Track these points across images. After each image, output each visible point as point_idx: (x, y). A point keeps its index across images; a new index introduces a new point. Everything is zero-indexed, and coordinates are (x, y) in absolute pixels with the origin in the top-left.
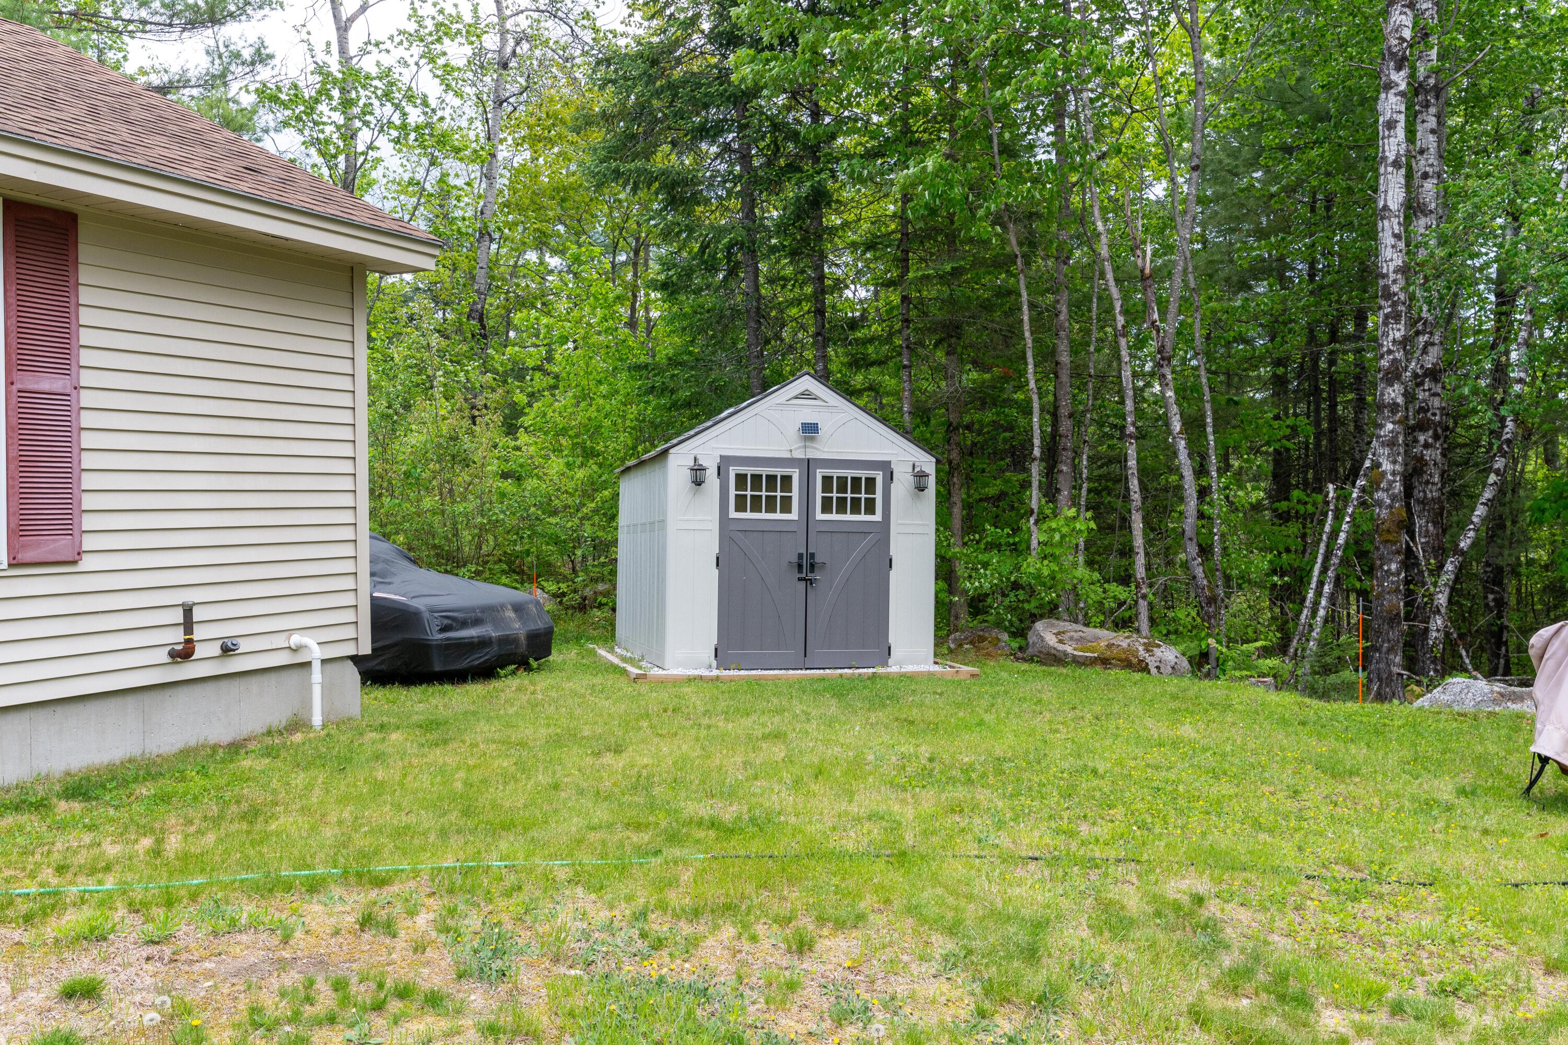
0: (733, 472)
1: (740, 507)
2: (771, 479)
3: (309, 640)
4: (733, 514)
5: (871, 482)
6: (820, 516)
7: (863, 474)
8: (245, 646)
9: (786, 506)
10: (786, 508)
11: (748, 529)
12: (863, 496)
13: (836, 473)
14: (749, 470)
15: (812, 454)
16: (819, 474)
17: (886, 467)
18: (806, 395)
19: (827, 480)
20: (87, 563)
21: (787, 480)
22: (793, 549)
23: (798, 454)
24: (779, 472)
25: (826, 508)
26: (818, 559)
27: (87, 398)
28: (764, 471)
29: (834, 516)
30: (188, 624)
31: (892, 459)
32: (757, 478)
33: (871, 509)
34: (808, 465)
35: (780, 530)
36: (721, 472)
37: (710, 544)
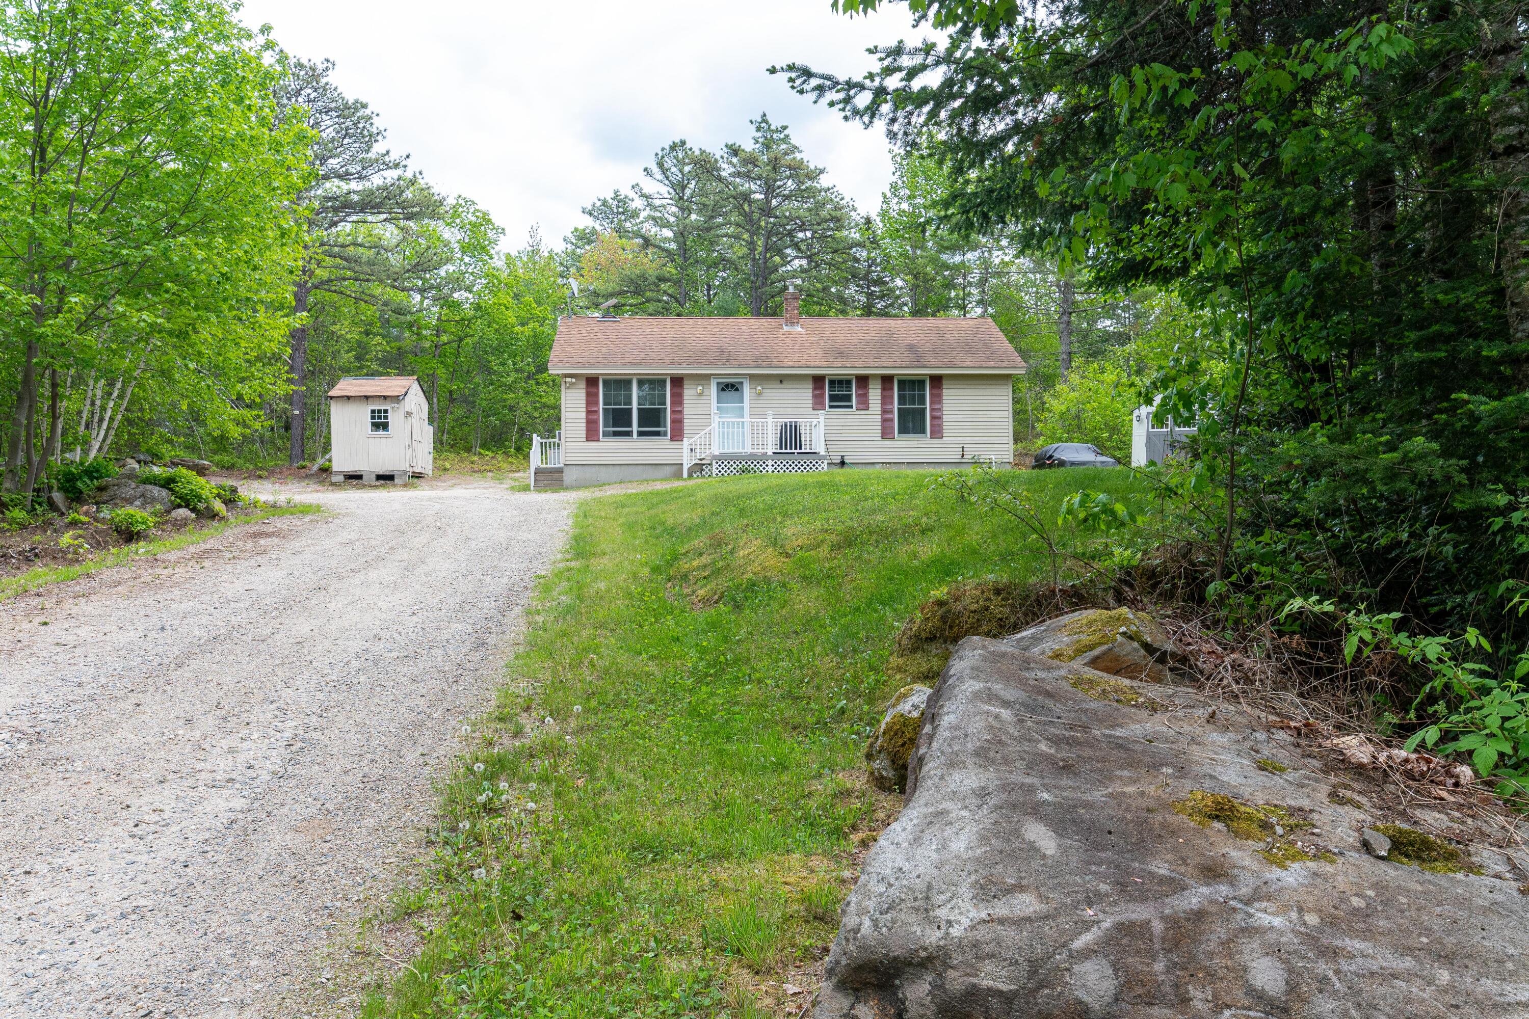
0: (1151, 416)
1: (1153, 428)
3: (992, 457)
4: (1151, 430)
6: (1177, 429)
8: (977, 456)
10: (1167, 427)
11: (1155, 434)
20: (944, 438)
27: (944, 409)
29: (1182, 429)
30: (963, 451)
36: (1147, 417)
37: (1144, 440)
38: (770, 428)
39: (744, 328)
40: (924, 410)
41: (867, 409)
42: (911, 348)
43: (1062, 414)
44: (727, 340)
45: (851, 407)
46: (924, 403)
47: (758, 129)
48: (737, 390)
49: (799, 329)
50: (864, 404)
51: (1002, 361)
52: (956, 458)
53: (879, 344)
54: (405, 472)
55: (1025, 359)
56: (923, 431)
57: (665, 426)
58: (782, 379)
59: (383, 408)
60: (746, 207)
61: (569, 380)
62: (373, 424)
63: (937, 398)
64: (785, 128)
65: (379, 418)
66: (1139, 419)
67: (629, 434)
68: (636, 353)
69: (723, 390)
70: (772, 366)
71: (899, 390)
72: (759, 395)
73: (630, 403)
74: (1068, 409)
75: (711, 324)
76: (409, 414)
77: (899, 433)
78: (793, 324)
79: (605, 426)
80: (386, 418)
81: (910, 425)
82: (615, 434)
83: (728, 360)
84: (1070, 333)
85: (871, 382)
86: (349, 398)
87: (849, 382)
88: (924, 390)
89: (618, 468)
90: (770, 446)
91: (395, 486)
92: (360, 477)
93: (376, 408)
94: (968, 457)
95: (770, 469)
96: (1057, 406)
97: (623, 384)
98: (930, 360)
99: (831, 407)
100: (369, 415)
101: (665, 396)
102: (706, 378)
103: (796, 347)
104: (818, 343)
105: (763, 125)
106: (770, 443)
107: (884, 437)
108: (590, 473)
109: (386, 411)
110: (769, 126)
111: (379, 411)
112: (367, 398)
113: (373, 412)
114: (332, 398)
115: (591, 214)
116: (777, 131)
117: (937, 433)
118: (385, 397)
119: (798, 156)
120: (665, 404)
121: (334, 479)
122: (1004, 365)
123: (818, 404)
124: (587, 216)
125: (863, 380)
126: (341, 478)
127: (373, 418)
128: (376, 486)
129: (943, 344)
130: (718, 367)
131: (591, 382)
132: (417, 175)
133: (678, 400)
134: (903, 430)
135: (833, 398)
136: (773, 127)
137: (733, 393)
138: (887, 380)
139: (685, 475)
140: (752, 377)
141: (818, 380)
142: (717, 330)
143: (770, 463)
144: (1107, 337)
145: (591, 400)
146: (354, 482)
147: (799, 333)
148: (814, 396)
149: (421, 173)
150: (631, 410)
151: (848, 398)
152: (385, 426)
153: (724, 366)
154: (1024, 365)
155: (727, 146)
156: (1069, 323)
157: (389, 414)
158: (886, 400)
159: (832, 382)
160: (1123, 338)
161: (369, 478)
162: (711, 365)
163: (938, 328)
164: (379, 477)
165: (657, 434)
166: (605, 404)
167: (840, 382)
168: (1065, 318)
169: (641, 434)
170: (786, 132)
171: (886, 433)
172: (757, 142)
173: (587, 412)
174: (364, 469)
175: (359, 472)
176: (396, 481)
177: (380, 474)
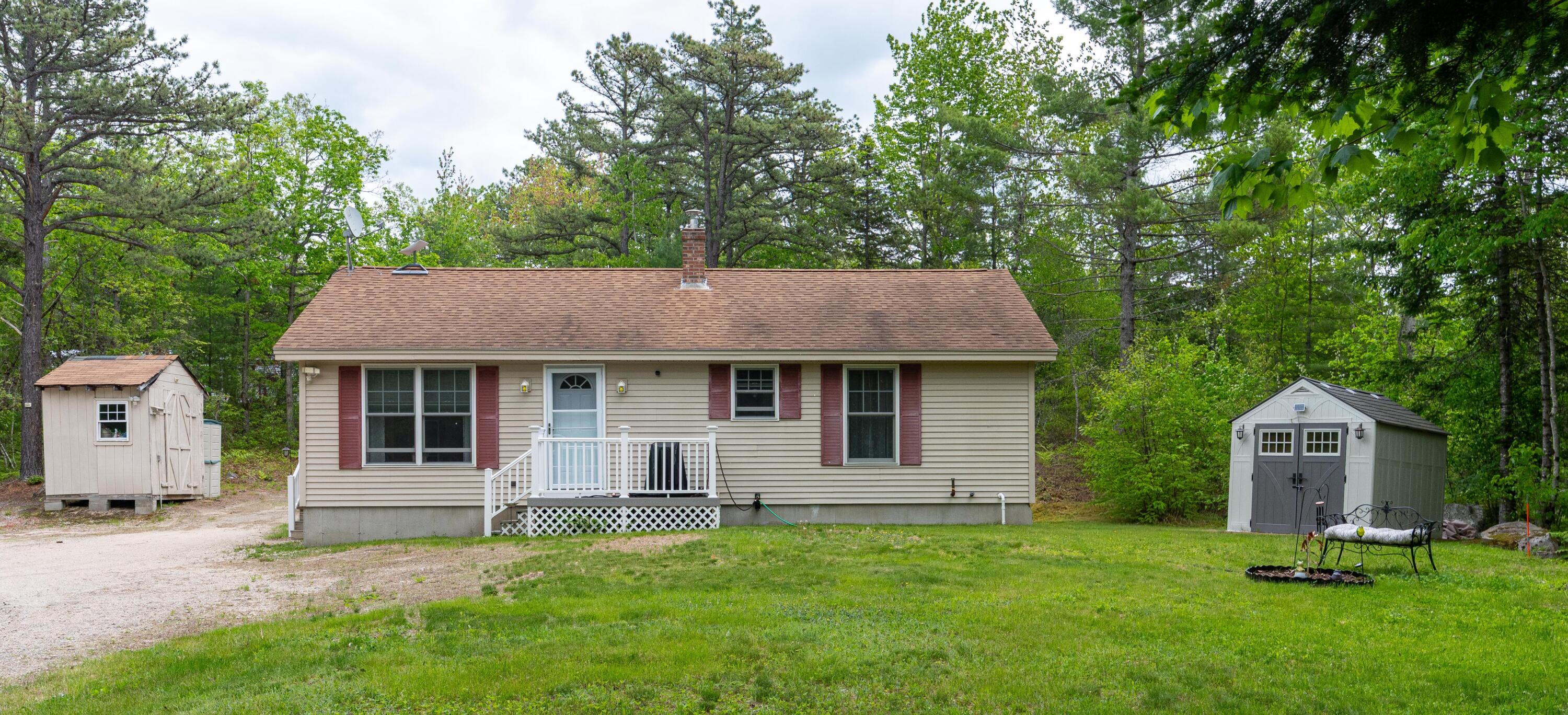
0: (1261, 431)
1: (1265, 450)
2: (1280, 435)
3: (1001, 495)
4: (1261, 454)
5: (1335, 435)
6: (1306, 454)
7: (1330, 430)
8: (976, 495)
9: (1288, 448)
10: (1288, 450)
11: (1268, 461)
12: (1330, 442)
13: (1315, 430)
14: (1269, 431)
15: (1302, 421)
16: (1305, 431)
17: (1345, 427)
18: (1301, 389)
19: (1310, 435)
20: (923, 465)
21: (1288, 435)
22: (1291, 471)
23: (1296, 422)
24: (1284, 431)
25: (1310, 448)
26: (1304, 476)
27: (924, 417)
28: (1277, 431)
29: (1314, 454)
30: (953, 486)
31: (1349, 422)
32: (1273, 435)
33: (1335, 448)
34: (1300, 427)
35: (1284, 461)
36: (1256, 432)
37: (1249, 469)
38: (624, 454)
39: (618, 285)
40: (891, 419)
41: (798, 417)
42: (876, 319)
43: (1118, 413)
44: (583, 305)
45: (772, 414)
46: (891, 409)
47: (720, 14)
48: (587, 386)
49: (705, 287)
50: (793, 412)
51: (1019, 340)
52: (940, 495)
53: (824, 312)
54: (150, 497)
55: (1056, 336)
56: (889, 454)
57: (469, 446)
58: (659, 370)
59: (117, 402)
60: (700, 120)
61: (309, 370)
62: (104, 426)
63: (912, 401)
64: (755, 9)
65: (113, 417)
66: (1242, 436)
67: (410, 458)
68: (428, 325)
69: (564, 386)
70: (641, 348)
71: (851, 387)
72: (623, 394)
73: (411, 409)
74: (1128, 406)
75: (568, 280)
76: (155, 412)
77: (851, 455)
78: (694, 279)
79: (370, 444)
80: (122, 416)
81: (870, 442)
82: (390, 458)
83: (572, 337)
84: (1133, 292)
85: (804, 374)
86: (66, 388)
87: (768, 374)
88: (891, 387)
89: (391, 513)
90: (624, 484)
91: (133, 517)
92: (84, 503)
93: (108, 402)
94: (962, 497)
95: (624, 521)
96: (1110, 401)
97: (403, 375)
98: (903, 338)
99: (739, 414)
100: (98, 412)
101: (467, 397)
102: (536, 367)
103: (691, 316)
104: (727, 309)
105: (727, 7)
106: (624, 478)
107: (824, 463)
108: (347, 522)
109: (122, 407)
110: (735, 9)
111: (113, 407)
112: (93, 387)
113: (103, 408)
114: (42, 388)
115: (537, 140)
116: (744, 15)
117: (912, 458)
118: (119, 387)
119: (769, 50)
120: (467, 409)
121: (48, 506)
122: (1022, 347)
123: (718, 411)
124: (532, 142)
125: (791, 371)
126: (58, 505)
127: (103, 417)
128: (105, 518)
129: (927, 312)
130: (552, 349)
131: (348, 373)
132: (210, 68)
133: (489, 404)
134: (856, 451)
135: (742, 400)
136: (739, 10)
137: (581, 391)
138: (830, 371)
139: (488, 531)
140: (610, 366)
141: (718, 371)
142: (574, 288)
143: (624, 511)
144: (1183, 296)
145: (347, 404)
146: (76, 511)
147: (702, 293)
148: (711, 397)
149: (216, 65)
150: (412, 419)
151: (767, 400)
152: (122, 429)
153: (563, 347)
154: (1055, 346)
155: (673, 37)
156: (1131, 277)
157: (127, 412)
158: (828, 404)
159: (741, 374)
160: (1208, 299)
161: (98, 506)
162: (541, 346)
163: (923, 285)
164: (114, 504)
165: (459, 458)
166: (371, 409)
167: (755, 374)
168: (1127, 271)
169: (428, 458)
170: (758, 16)
171: (829, 458)
172: (717, 32)
173: (341, 421)
174: (93, 490)
175: (86, 495)
176: (137, 509)
177: (115, 498)
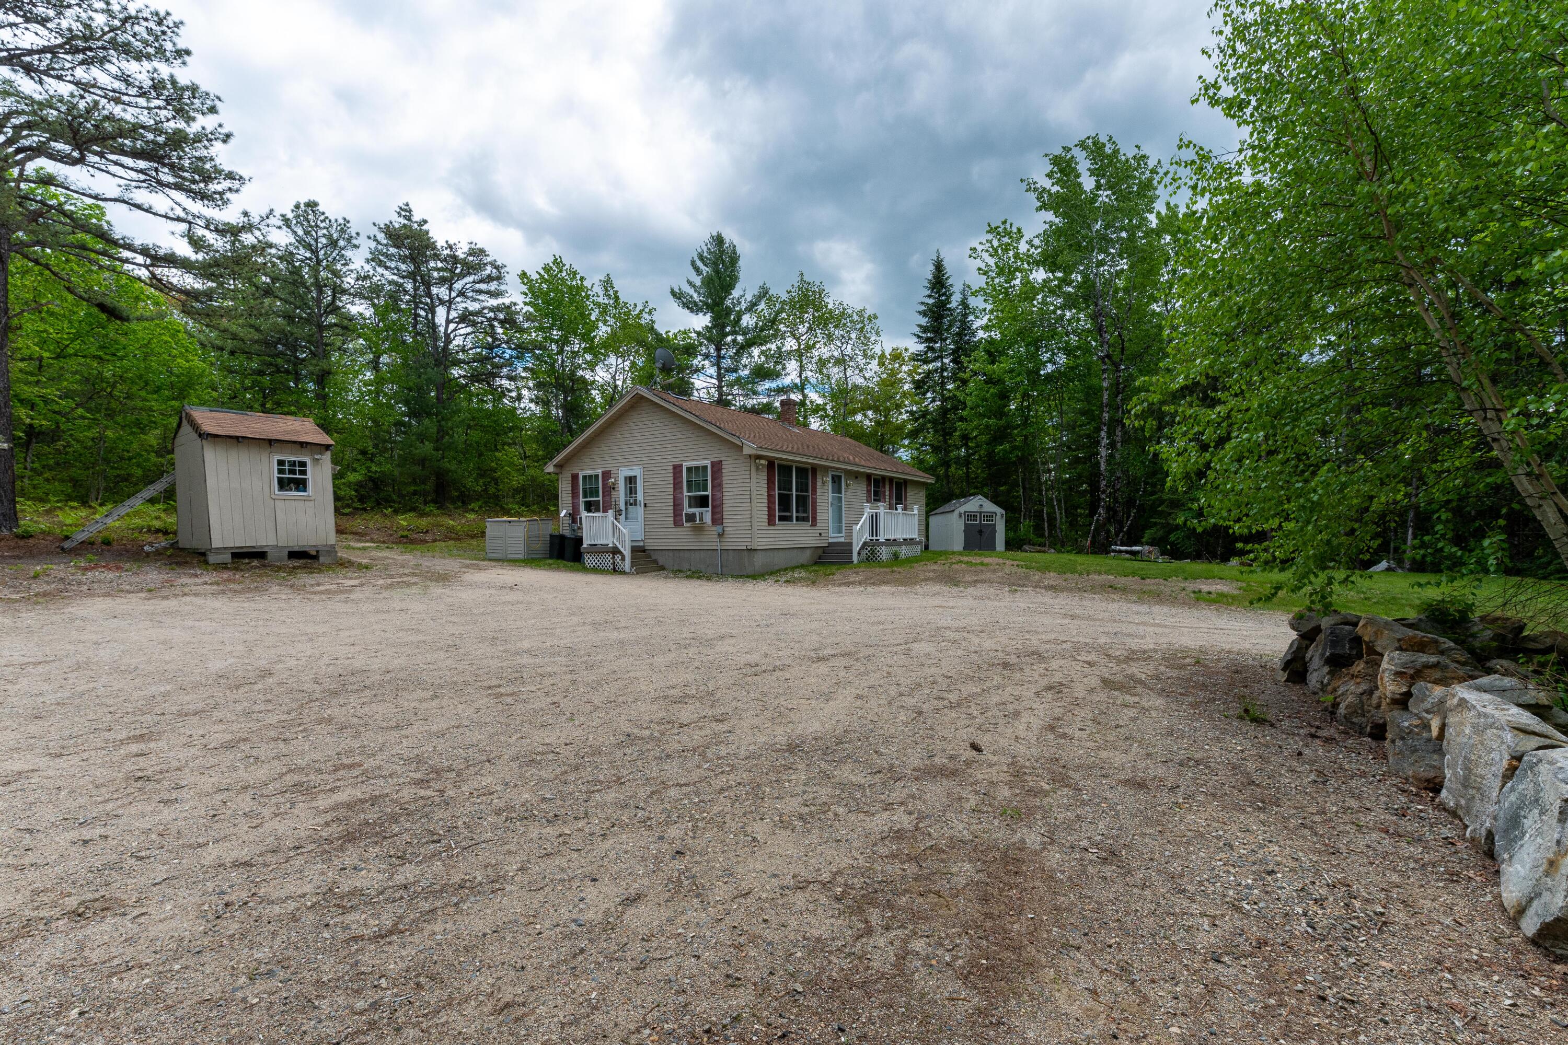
37: (963, 527)
54: (334, 547)
57: (808, 512)
58: (856, 476)
59: (297, 459)
62: (280, 481)
65: (292, 472)
80: (304, 472)
86: (237, 438)
91: (319, 567)
92: (262, 555)
93: (287, 458)
100: (276, 467)
102: (826, 470)
108: (770, 558)
109: (303, 464)
111: (292, 464)
112: (269, 442)
113: (281, 463)
114: (206, 436)
118: (301, 445)
121: (217, 559)
126: (227, 558)
127: (281, 471)
128: (287, 569)
133: (815, 488)
135: (874, 493)
145: (771, 485)
146: (255, 563)
152: (301, 485)
157: (309, 468)
161: (277, 558)
164: (294, 555)
165: (803, 519)
169: (796, 519)
174: (272, 541)
175: (261, 547)
176: (322, 559)
177: (296, 549)
